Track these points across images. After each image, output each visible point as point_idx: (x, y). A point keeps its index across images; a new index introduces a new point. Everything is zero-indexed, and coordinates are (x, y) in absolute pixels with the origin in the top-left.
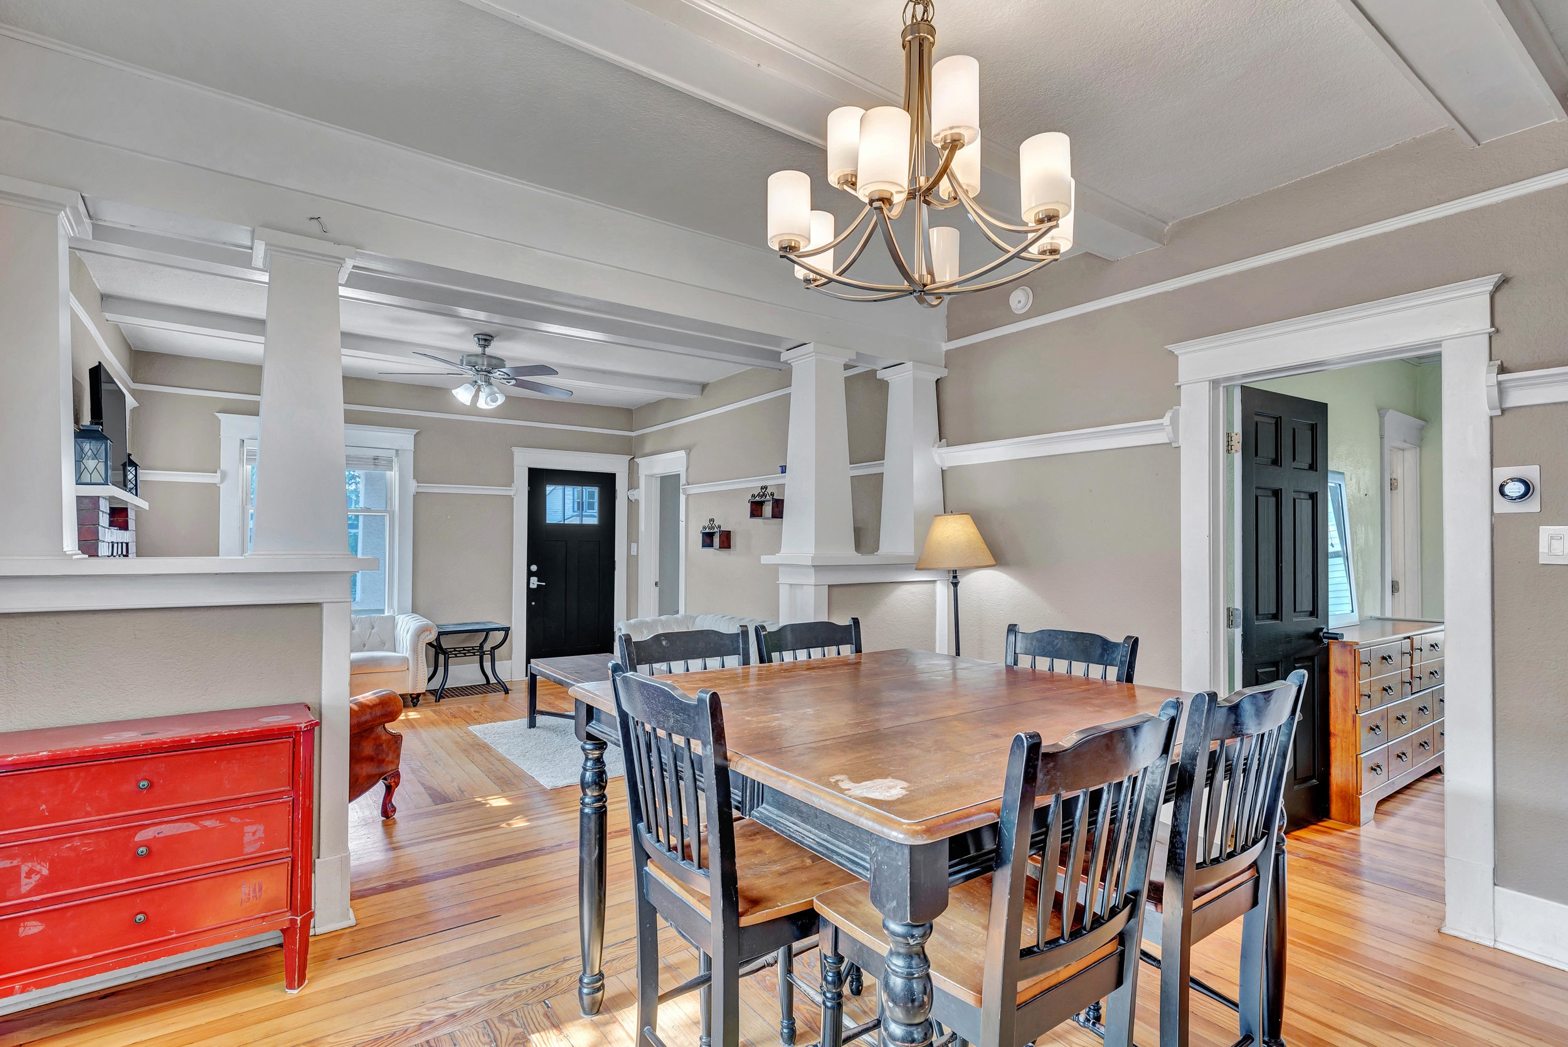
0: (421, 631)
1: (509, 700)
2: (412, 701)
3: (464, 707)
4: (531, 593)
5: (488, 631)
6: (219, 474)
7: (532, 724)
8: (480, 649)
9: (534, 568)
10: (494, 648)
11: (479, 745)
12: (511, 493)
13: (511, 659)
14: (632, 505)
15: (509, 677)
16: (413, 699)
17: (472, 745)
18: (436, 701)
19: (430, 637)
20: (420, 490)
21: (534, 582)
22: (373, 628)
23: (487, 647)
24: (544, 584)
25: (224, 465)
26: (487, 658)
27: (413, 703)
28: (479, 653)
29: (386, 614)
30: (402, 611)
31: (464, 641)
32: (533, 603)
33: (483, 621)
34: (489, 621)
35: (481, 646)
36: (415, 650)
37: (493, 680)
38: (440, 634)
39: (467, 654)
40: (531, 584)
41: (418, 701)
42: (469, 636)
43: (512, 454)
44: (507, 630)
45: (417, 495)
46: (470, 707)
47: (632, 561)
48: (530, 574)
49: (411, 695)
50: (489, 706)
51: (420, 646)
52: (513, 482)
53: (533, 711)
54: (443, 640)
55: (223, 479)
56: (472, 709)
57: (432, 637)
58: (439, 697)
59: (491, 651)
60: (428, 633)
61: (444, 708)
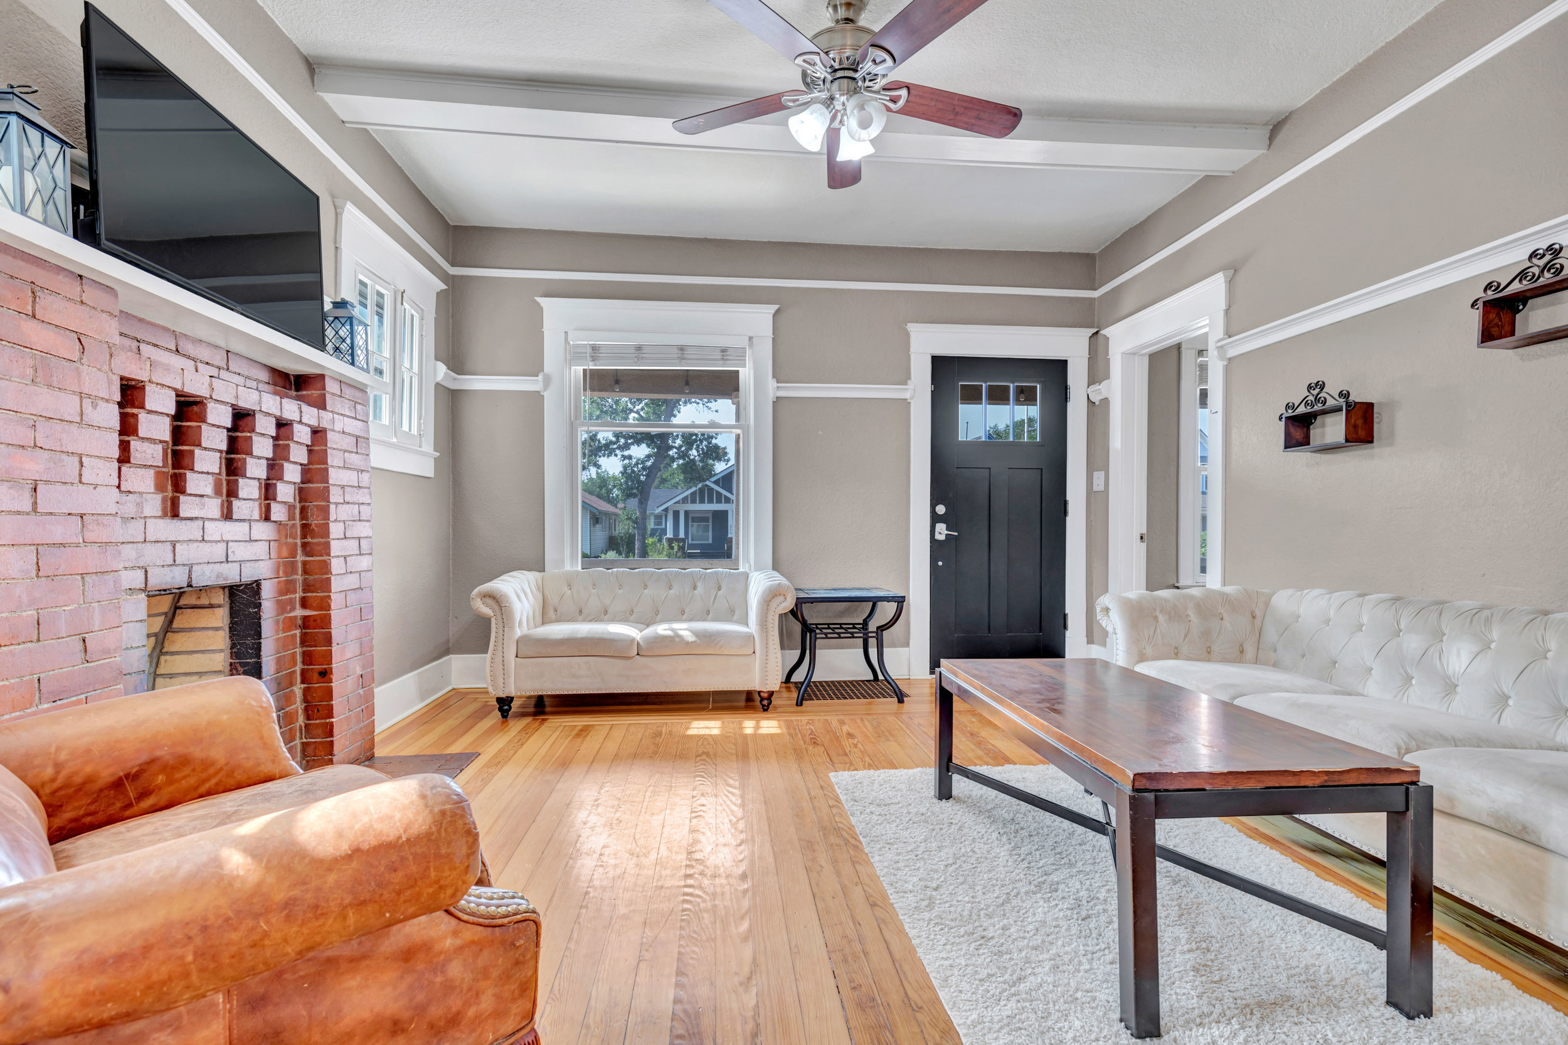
0: (772, 595)
1: (904, 717)
2: (761, 702)
3: (834, 720)
4: (936, 547)
5: (875, 601)
6: (540, 377)
7: (945, 792)
8: (863, 628)
9: (941, 509)
10: (882, 628)
11: (837, 830)
12: (907, 395)
13: (907, 645)
14: (1097, 411)
15: (907, 673)
16: (762, 699)
17: (824, 829)
18: (797, 705)
19: (783, 605)
20: (781, 394)
21: (942, 530)
22: (719, 588)
23: (872, 626)
24: (956, 534)
25: (548, 368)
26: (872, 642)
27: (763, 706)
28: (861, 635)
29: (741, 570)
30: (758, 568)
31: (842, 614)
32: (940, 563)
33: (866, 586)
34: (878, 586)
35: (865, 623)
36: (763, 624)
37: (881, 677)
38: (800, 602)
39: (842, 635)
40: (937, 534)
41: (770, 703)
42: (850, 607)
43: (907, 335)
44: (900, 601)
45: (778, 402)
46: (842, 723)
47: (1098, 502)
48: (935, 519)
49: (759, 692)
50: (872, 725)
51: (770, 617)
52: (910, 379)
53: (946, 764)
54: (806, 609)
55: (546, 387)
56: (845, 728)
57: (789, 604)
58: (803, 695)
59: (877, 633)
60: (781, 598)
61: (804, 719)
